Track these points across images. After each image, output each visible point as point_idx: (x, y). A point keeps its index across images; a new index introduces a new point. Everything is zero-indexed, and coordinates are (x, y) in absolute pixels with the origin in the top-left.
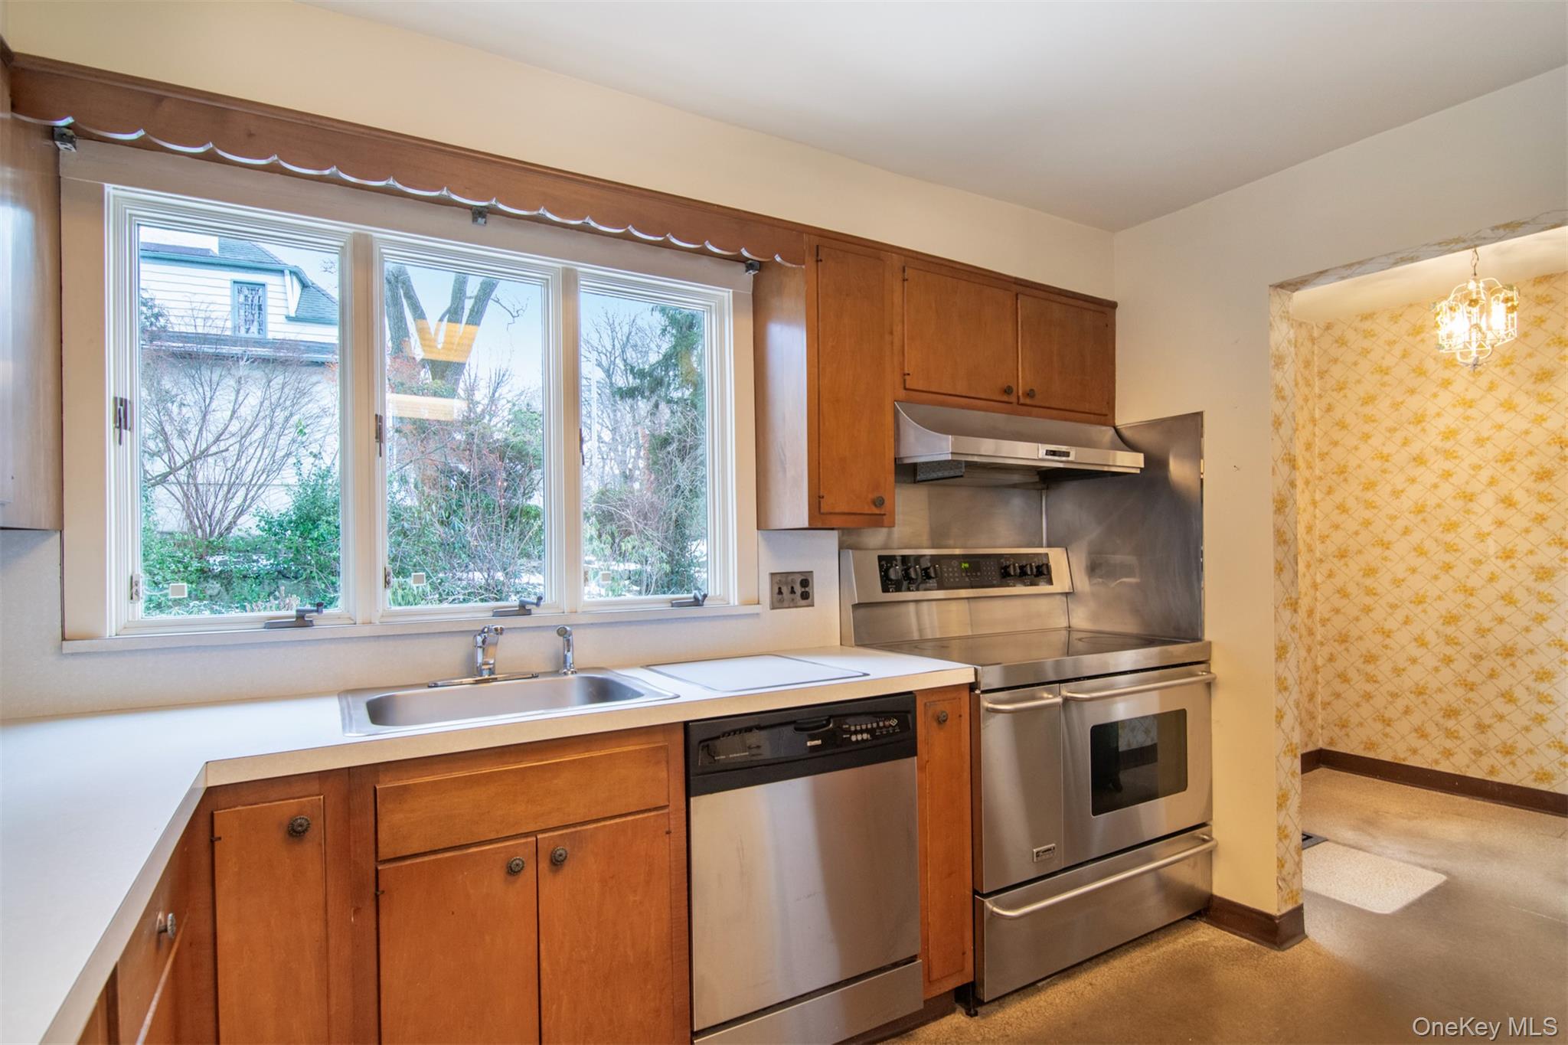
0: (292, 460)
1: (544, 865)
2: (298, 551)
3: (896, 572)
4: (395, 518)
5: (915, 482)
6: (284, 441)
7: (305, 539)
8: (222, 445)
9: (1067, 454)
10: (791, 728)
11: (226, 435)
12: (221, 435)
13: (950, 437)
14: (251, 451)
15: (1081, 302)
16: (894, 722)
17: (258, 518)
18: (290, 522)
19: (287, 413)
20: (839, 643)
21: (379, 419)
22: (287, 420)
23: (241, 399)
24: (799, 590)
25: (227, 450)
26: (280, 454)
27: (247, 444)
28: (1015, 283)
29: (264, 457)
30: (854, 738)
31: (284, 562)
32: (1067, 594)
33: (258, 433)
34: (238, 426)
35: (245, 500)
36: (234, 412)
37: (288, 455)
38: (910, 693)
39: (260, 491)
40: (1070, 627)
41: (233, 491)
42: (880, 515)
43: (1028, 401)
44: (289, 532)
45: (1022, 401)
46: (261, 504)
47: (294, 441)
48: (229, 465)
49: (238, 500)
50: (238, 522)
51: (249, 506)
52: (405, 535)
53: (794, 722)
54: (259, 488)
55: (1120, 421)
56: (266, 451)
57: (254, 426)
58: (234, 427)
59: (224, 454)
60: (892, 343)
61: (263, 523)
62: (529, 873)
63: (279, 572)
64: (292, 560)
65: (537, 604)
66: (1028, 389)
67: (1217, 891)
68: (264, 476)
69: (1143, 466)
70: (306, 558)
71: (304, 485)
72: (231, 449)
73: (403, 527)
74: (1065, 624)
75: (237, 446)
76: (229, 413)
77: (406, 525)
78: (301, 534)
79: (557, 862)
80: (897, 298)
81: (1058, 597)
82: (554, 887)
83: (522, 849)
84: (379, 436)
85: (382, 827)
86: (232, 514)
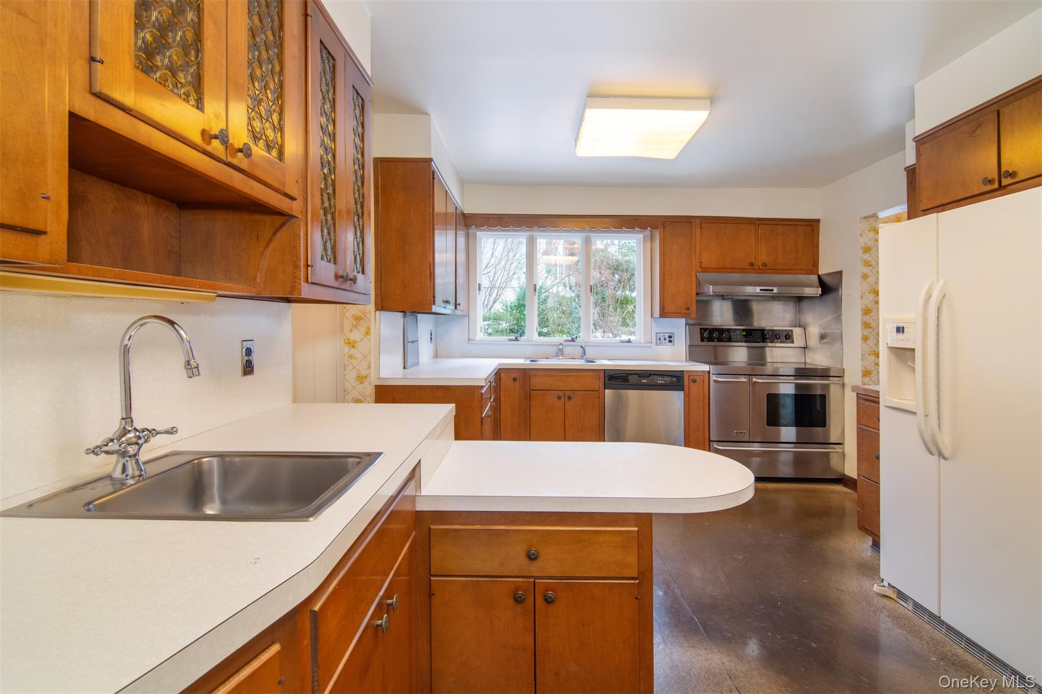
0: (516, 276)
1: (566, 398)
2: (518, 320)
3: (716, 334)
4: (560, 305)
5: (723, 299)
6: (514, 266)
7: (521, 314)
8: (488, 270)
9: (773, 290)
10: (637, 376)
11: (490, 265)
12: (488, 265)
13: (711, 286)
14: (500, 272)
15: (797, 222)
16: (675, 379)
17: (502, 305)
18: (515, 306)
19: (514, 253)
20: (685, 360)
21: (535, 285)
22: (515, 256)
23: (495, 247)
24: (668, 339)
25: (490, 272)
26: (511, 273)
27: (498, 269)
28: (758, 220)
29: (504, 275)
30: (659, 382)
31: (513, 325)
32: (805, 348)
33: (503, 263)
34: (494, 260)
35: (497, 296)
36: (493, 254)
37: (514, 274)
38: (683, 371)
39: (503, 291)
40: (805, 363)
41: (492, 291)
42: (688, 313)
43: (764, 268)
44: (514, 311)
45: (760, 268)
46: (504, 298)
47: (517, 267)
48: (491, 279)
49: (494, 295)
50: (494, 306)
51: (498, 299)
52: (564, 313)
53: (638, 374)
54: (503, 290)
55: (822, 271)
56: (505, 272)
57: (500, 260)
58: (493, 260)
59: (489, 274)
60: (695, 252)
61: (504, 307)
62: (562, 400)
63: (510, 330)
64: (515, 324)
65: (576, 339)
66: (763, 262)
67: (846, 473)
68: (505, 284)
69: (820, 293)
70: (521, 323)
71: (521, 288)
72: (491, 271)
73: (563, 309)
74: (803, 361)
75: (494, 270)
76: (490, 254)
77: (564, 308)
78: (519, 312)
79: (569, 398)
80: (698, 235)
81: (798, 349)
82: (569, 404)
83: (561, 394)
84: (535, 290)
85: (531, 382)
86: (492, 302)
